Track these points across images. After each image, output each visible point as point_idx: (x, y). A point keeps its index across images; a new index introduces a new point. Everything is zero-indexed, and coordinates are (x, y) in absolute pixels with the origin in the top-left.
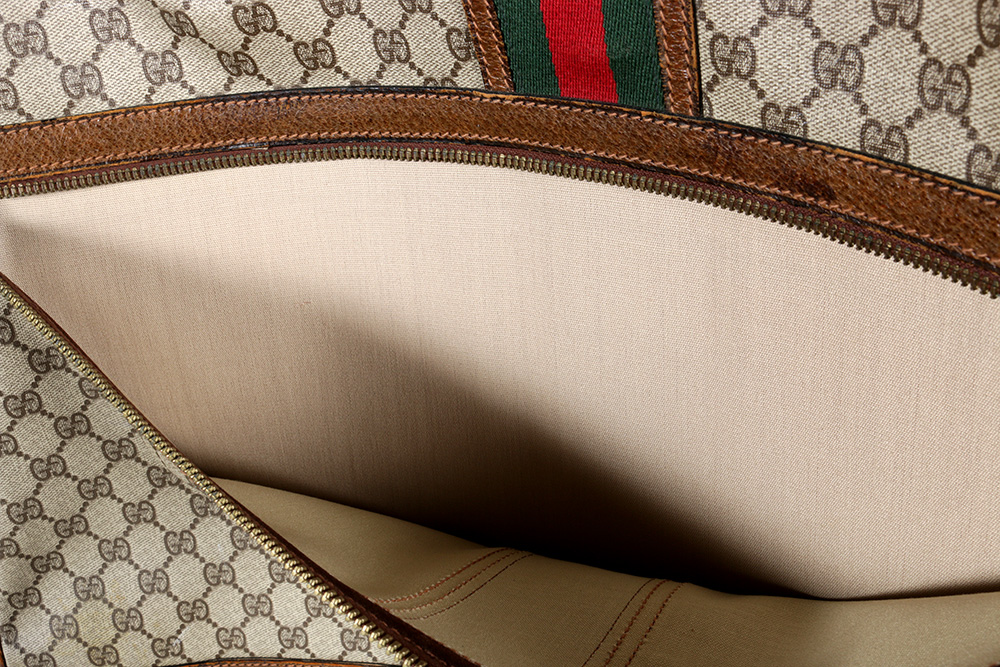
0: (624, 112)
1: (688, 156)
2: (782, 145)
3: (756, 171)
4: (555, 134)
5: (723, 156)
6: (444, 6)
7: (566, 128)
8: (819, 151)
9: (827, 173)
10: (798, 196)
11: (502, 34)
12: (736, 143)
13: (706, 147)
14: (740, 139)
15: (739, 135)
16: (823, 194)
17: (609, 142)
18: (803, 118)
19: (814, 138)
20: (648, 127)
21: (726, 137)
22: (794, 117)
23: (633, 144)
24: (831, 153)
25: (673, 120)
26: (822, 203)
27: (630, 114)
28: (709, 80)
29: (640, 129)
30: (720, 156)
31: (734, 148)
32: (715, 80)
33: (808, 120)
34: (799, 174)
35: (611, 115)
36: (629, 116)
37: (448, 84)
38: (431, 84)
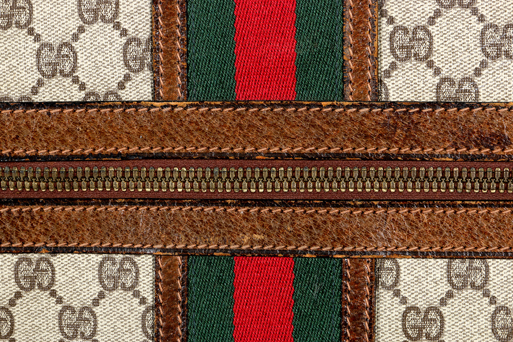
0: (303, 106)
1: (366, 137)
2: (458, 110)
3: (435, 137)
4: (227, 137)
5: (403, 130)
6: (130, 16)
7: (241, 129)
8: (494, 108)
9: (502, 124)
10: (474, 151)
11: (188, 41)
12: (415, 117)
13: (385, 124)
14: (419, 112)
15: (418, 109)
16: (499, 143)
17: (286, 136)
18: (475, 86)
19: (485, 100)
20: (327, 115)
21: (405, 113)
22: (466, 86)
23: (311, 134)
24: (504, 108)
25: (353, 106)
26: (497, 151)
27: (309, 107)
28: (387, 67)
29: (319, 119)
30: (399, 131)
31: (413, 121)
32: (393, 66)
33: (479, 86)
34: (475, 130)
35: (289, 110)
36: (308, 109)
37: (111, 98)
38: (92, 98)
